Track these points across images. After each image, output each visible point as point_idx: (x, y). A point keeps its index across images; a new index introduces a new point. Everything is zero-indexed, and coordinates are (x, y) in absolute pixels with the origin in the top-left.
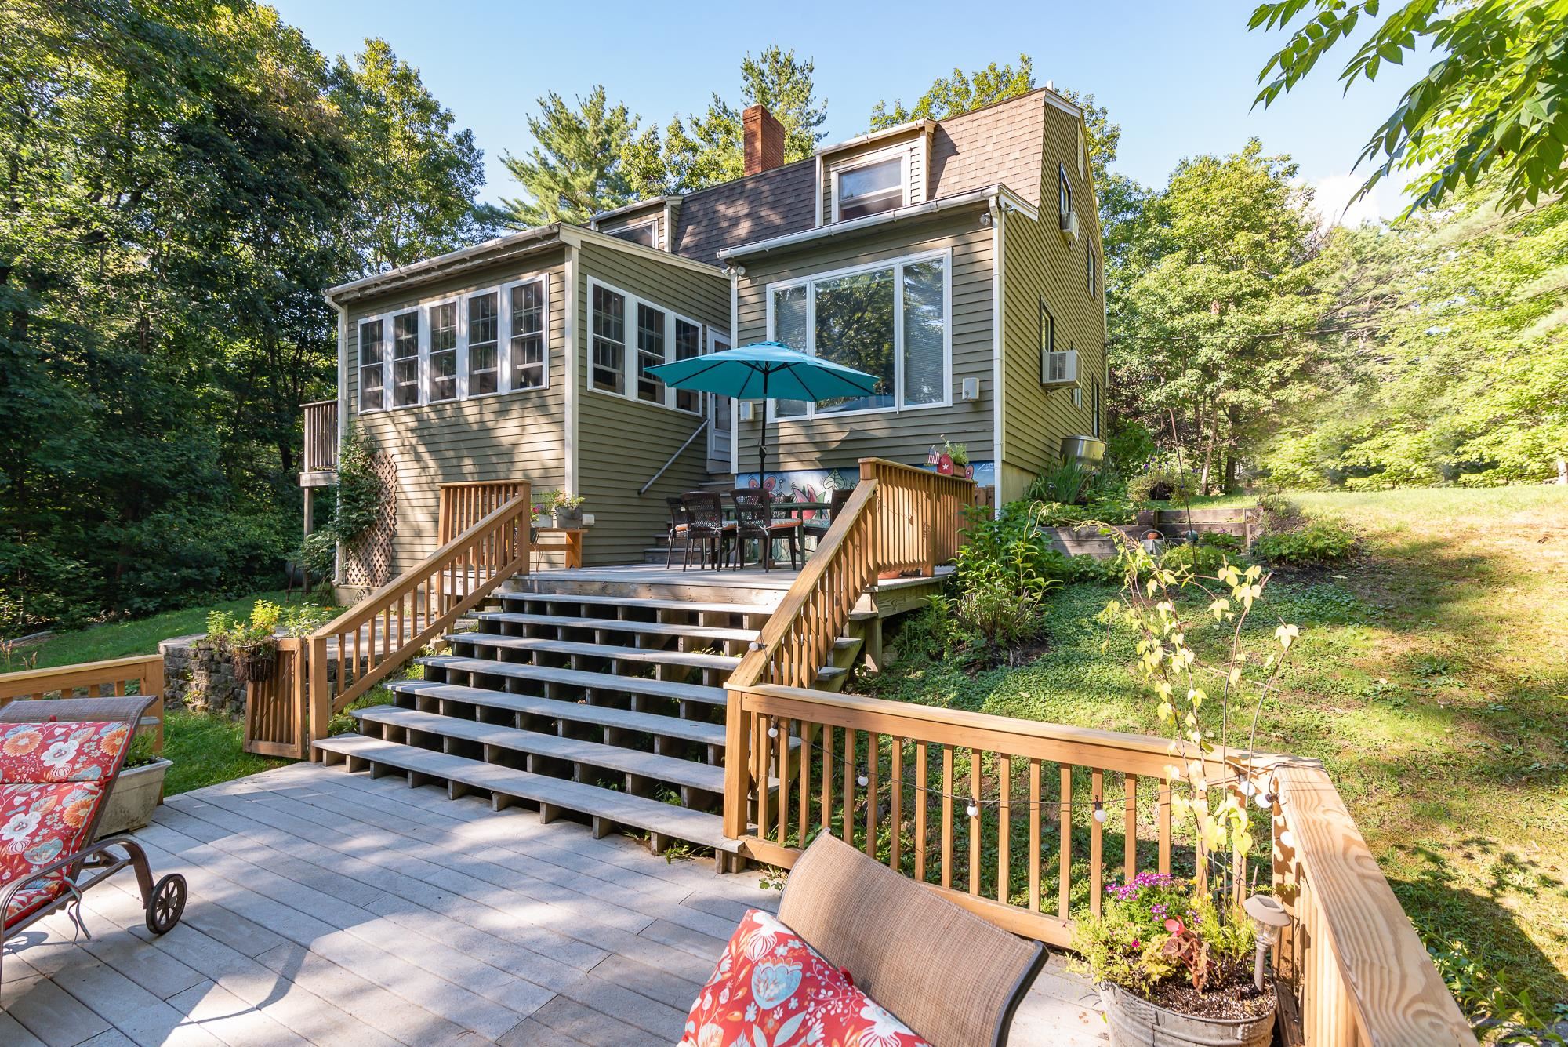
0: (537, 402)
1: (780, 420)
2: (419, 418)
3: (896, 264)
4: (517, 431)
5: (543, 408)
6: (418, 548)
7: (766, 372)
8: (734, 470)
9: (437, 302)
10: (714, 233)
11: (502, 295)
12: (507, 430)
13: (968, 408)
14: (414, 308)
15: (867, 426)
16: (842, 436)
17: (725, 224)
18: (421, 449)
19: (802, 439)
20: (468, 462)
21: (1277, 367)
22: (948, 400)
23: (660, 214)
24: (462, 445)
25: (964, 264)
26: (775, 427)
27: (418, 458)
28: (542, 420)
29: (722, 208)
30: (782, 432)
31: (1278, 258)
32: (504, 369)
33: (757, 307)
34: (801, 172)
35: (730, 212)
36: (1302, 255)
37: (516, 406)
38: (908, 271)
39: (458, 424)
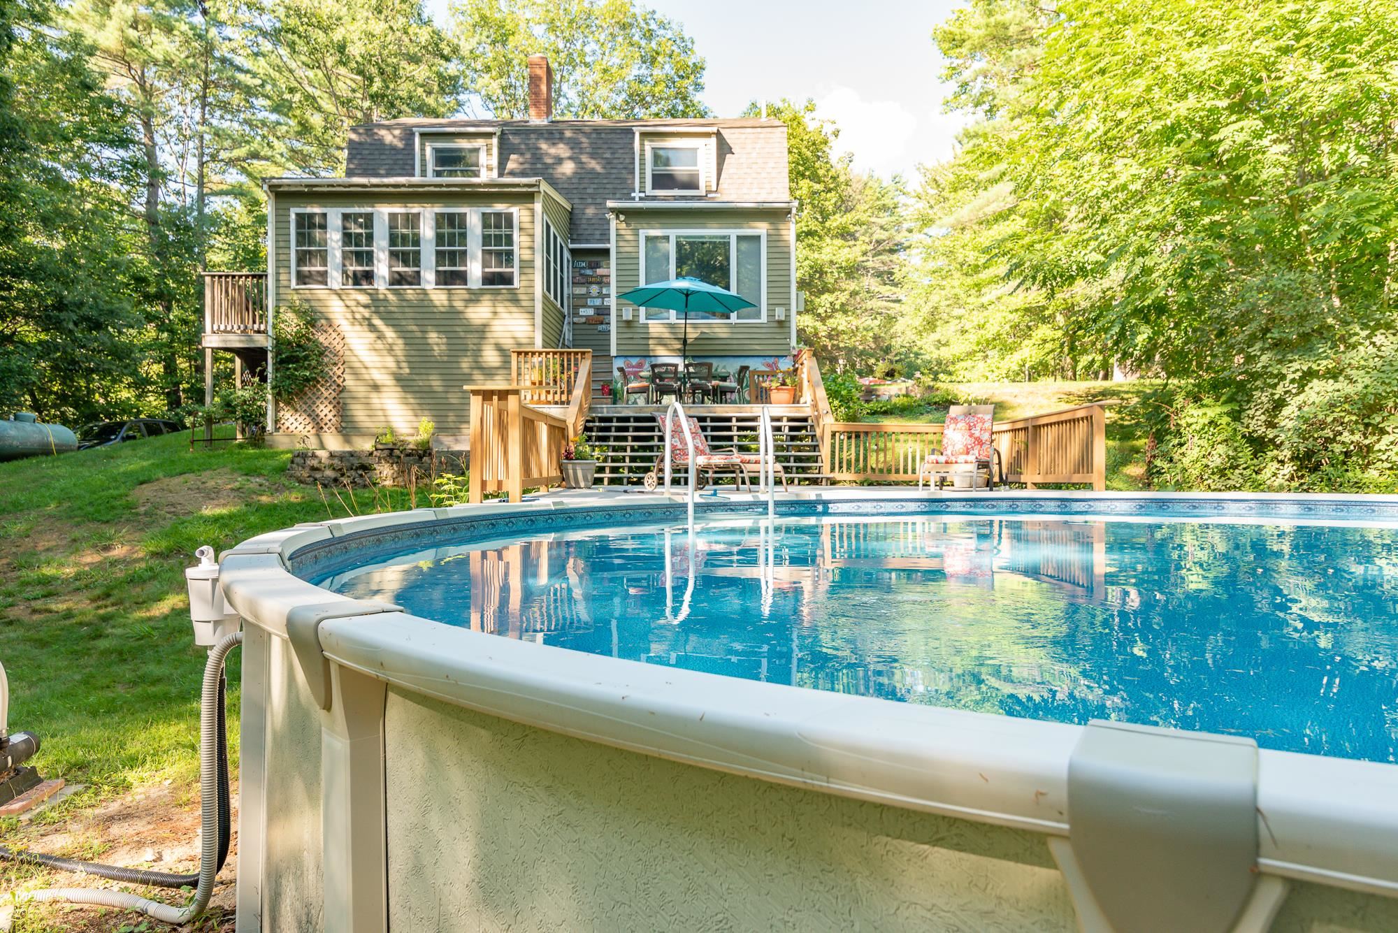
0: (509, 297)
1: (649, 321)
2: (374, 296)
3: (733, 233)
4: (490, 315)
5: (514, 300)
6: (375, 401)
7: (687, 295)
8: (613, 352)
9: (398, 209)
10: (539, 166)
11: (473, 217)
12: (479, 313)
13: (775, 325)
14: (368, 210)
15: (717, 330)
16: (695, 336)
17: (549, 161)
18: (377, 322)
19: (667, 335)
20: (433, 335)
21: (831, 300)
22: (764, 319)
23: (489, 141)
24: (426, 322)
25: (776, 241)
26: (646, 326)
27: (373, 328)
28: (515, 309)
29: (544, 146)
30: (651, 330)
31: (829, 206)
32: (475, 269)
33: (633, 244)
34: (613, 136)
35: (553, 151)
36: (844, 206)
37: (487, 297)
38: (739, 238)
39: (424, 306)
